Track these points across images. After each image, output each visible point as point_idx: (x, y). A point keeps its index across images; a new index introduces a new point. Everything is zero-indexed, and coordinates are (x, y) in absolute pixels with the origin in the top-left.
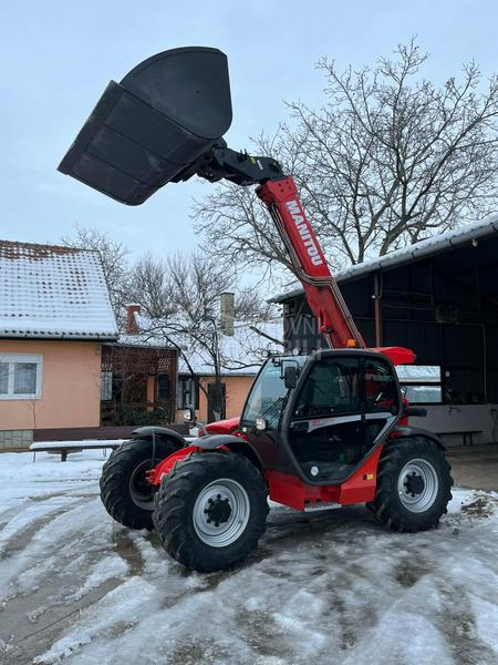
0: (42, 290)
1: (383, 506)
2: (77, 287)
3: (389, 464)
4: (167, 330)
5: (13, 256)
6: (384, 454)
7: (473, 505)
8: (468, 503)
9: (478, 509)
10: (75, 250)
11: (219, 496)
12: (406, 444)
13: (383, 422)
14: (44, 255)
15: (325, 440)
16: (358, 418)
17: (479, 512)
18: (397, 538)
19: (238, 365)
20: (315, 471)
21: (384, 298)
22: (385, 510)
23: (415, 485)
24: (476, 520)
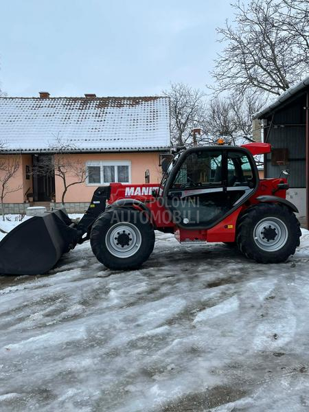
0: (132, 124)
2: (152, 120)
3: (247, 219)
5: (120, 106)
6: (242, 213)
10: (156, 98)
13: (242, 192)
14: (138, 103)
16: (220, 190)
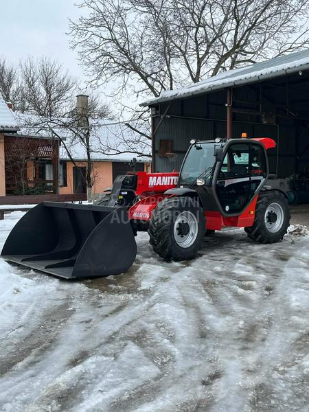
1: (257, 228)
3: (261, 205)
4: (52, 125)
6: (259, 199)
7: (295, 231)
8: (292, 231)
9: (298, 232)
11: (183, 221)
12: (270, 194)
13: (260, 181)
15: (227, 192)
16: (247, 179)
17: (300, 234)
18: (265, 246)
19: (115, 152)
20: (227, 208)
21: (234, 106)
22: (258, 230)
23: (272, 218)
24: (299, 238)
